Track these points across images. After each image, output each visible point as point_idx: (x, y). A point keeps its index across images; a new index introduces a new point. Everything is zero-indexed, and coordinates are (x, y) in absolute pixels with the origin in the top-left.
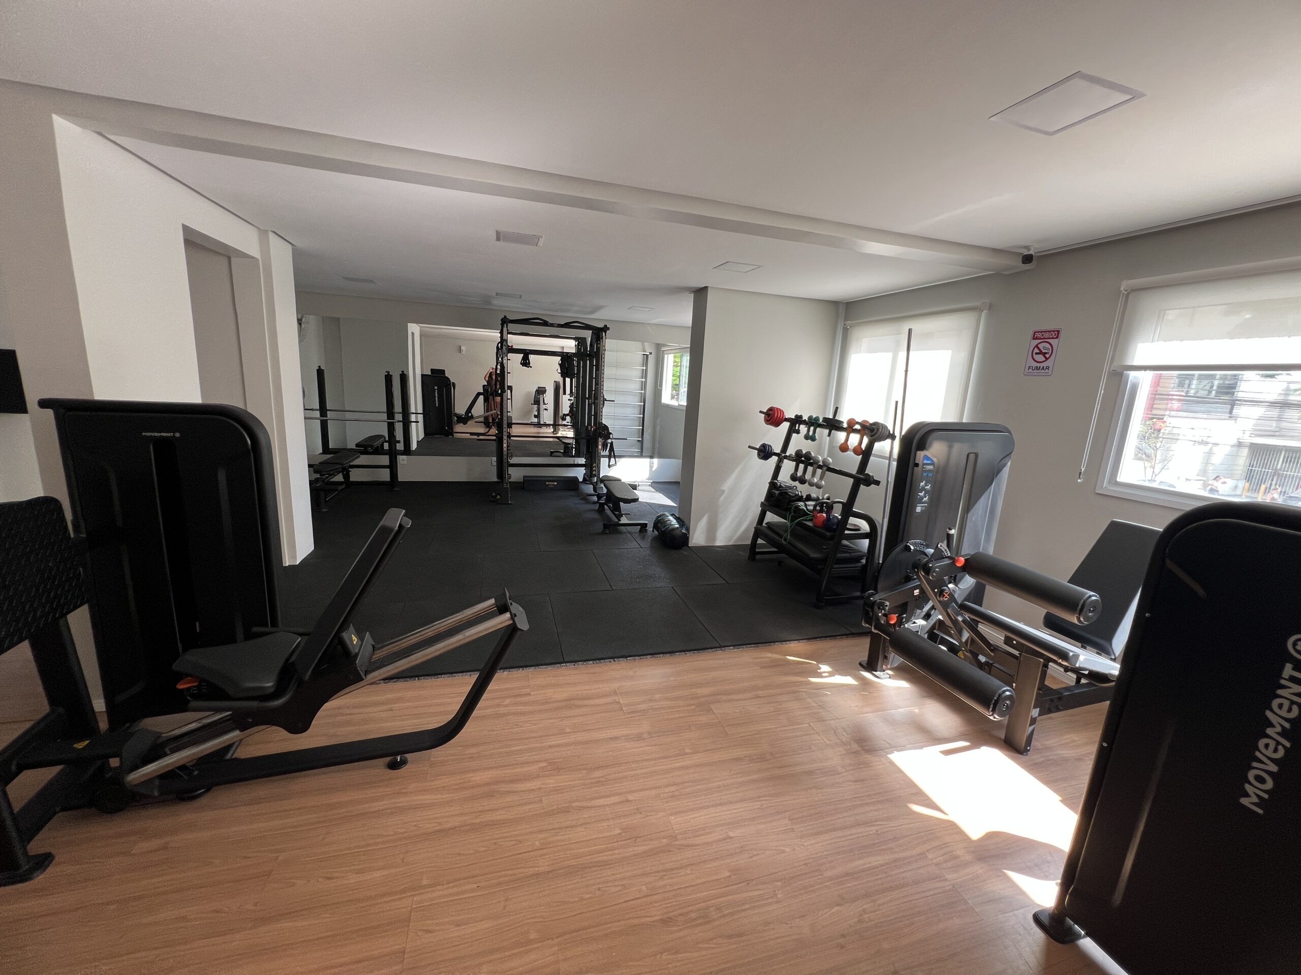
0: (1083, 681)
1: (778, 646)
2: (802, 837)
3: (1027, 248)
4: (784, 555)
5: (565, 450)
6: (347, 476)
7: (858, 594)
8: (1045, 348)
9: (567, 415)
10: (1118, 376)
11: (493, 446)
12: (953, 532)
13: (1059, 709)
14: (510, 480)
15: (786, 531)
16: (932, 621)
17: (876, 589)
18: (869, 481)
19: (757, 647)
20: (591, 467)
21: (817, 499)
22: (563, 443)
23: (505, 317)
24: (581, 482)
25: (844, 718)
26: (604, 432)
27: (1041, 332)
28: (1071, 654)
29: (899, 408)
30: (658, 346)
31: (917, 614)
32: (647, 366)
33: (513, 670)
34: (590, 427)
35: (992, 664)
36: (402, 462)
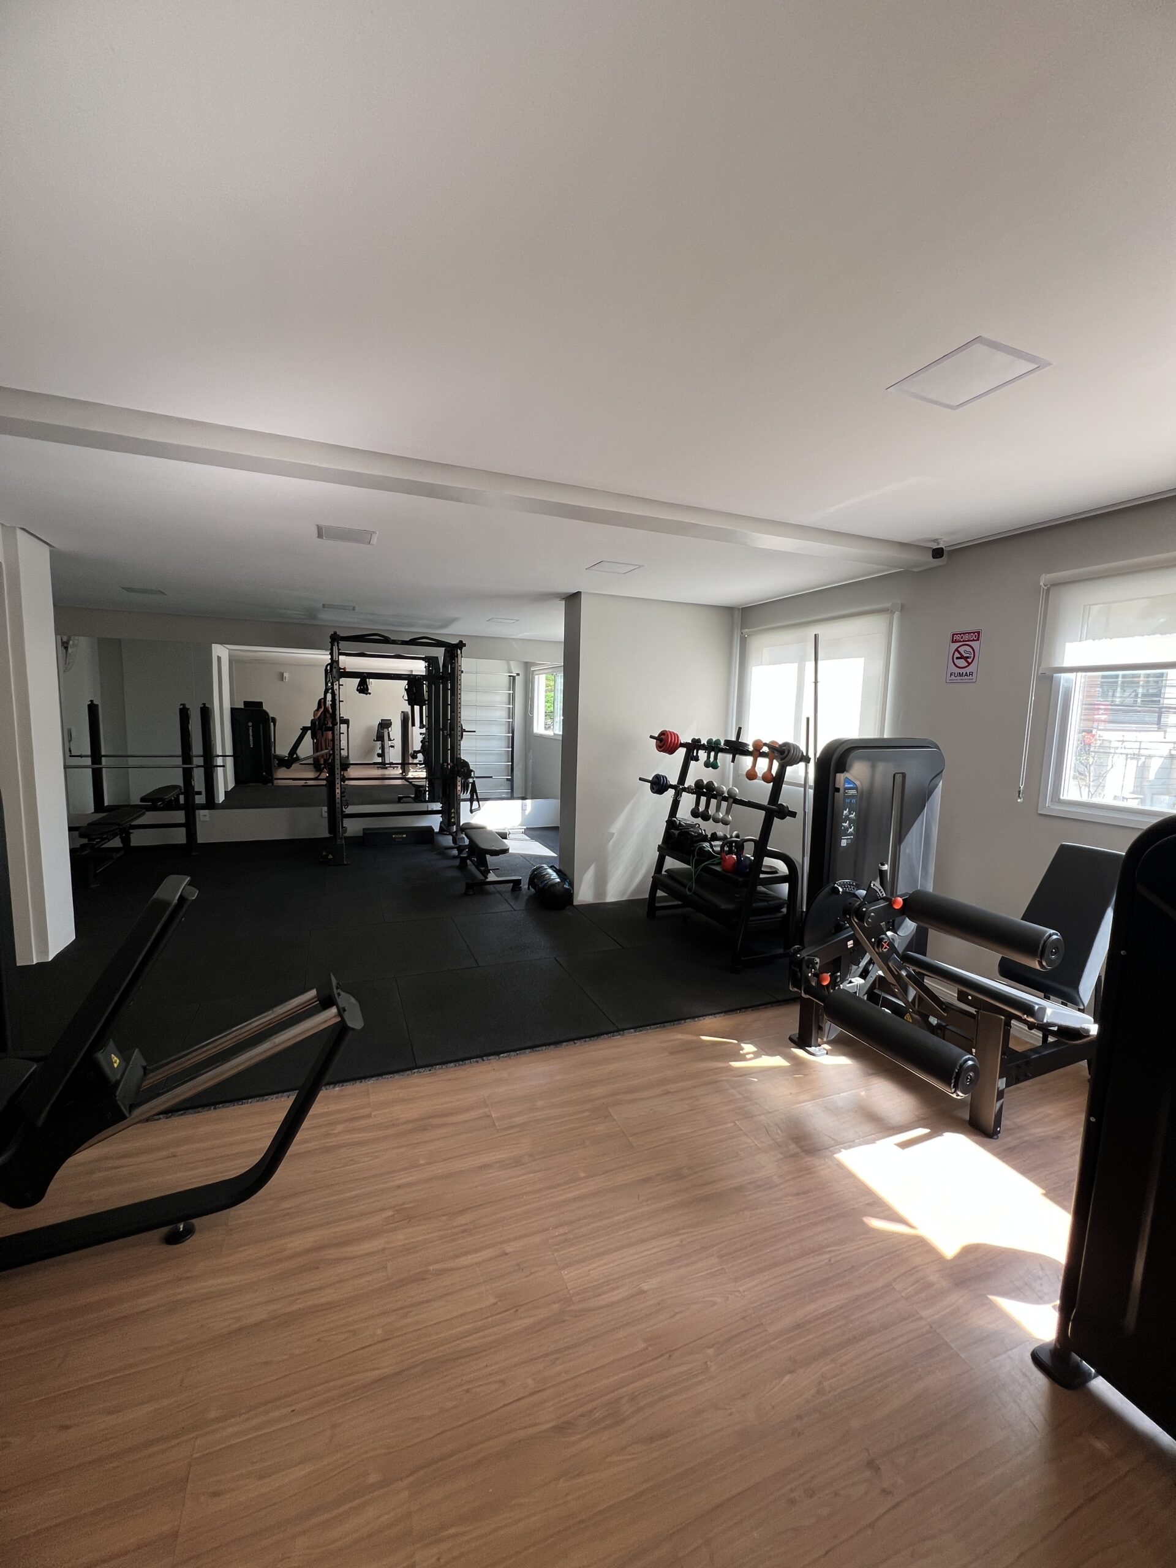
0: (1051, 1039)
1: (690, 1025)
2: (736, 1279)
3: (936, 541)
4: (689, 909)
5: (416, 795)
6: (126, 840)
7: (781, 951)
8: (965, 651)
9: (419, 752)
10: (1048, 680)
11: (324, 794)
12: (886, 867)
13: (1028, 1076)
14: (346, 835)
15: (690, 879)
16: (871, 978)
17: (802, 943)
18: (784, 813)
19: (664, 1026)
20: (450, 813)
21: (724, 838)
22: (414, 785)
23: (335, 633)
24: (437, 833)
25: (775, 1111)
26: (463, 770)
27: (960, 634)
28: (1037, 1007)
29: (812, 726)
30: (527, 666)
31: (852, 971)
32: (514, 690)
33: (347, 1084)
34: (445, 764)
35: (945, 1027)
36: (202, 819)
